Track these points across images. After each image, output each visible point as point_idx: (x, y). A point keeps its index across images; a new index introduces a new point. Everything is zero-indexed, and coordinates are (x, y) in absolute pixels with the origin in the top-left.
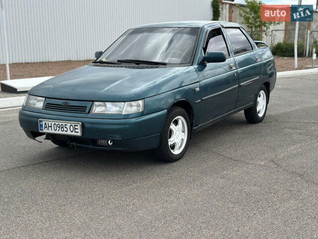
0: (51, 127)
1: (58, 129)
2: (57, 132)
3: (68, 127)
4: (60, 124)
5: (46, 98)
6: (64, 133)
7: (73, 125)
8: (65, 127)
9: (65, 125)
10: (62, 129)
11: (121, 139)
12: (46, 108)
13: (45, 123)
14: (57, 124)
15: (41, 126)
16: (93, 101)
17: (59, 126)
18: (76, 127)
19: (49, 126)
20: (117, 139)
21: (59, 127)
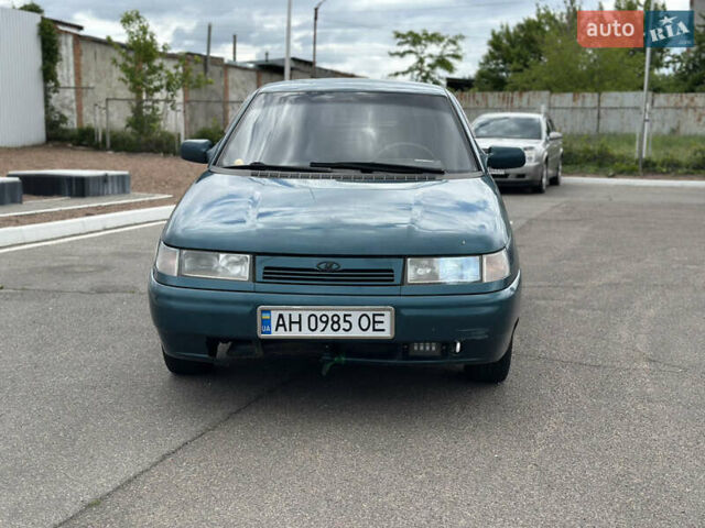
0: (299, 323)
1: (321, 326)
2: (318, 334)
3: (354, 319)
4: (330, 314)
5: (255, 254)
6: (341, 334)
7: (370, 314)
8: (345, 321)
9: (345, 316)
10: (336, 326)
11: (486, 336)
12: (264, 278)
13: (281, 316)
14: (319, 314)
15: (267, 322)
16: (405, 257)
17: (324, 319)
18: (377, 319)
19: (291, 323)
20: (479, 338)
21: (327, 322)
